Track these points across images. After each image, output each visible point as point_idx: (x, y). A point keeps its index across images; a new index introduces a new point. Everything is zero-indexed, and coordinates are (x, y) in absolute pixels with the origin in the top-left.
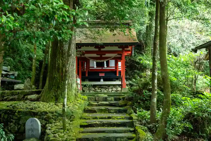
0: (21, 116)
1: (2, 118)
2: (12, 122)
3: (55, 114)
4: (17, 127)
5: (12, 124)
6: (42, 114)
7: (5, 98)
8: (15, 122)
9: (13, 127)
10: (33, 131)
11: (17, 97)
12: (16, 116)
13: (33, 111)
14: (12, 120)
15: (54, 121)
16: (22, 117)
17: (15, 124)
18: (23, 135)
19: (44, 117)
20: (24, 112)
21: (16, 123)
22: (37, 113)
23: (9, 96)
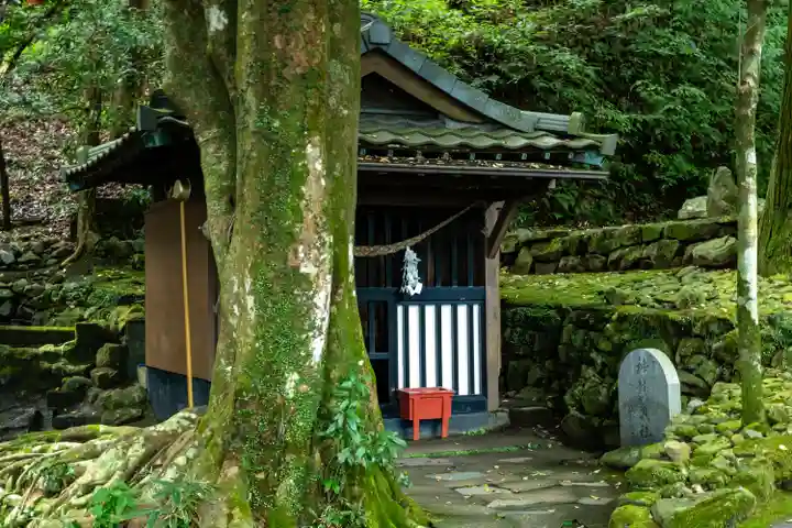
0: (626, 336)
1: (565, 344)
2: (591, 363)
5: (589, 372)
6: (708, 331)
7: (614, 256)
8: (603, 364)
9: (590, 387)
10: (645, 411)
11: (655, 253)
12: (609, 339)
14: (593, 354)
16: (629, 341)
17: (601, 374)
21: (606, 371)
22: (690, 325)
23: (627, 246)
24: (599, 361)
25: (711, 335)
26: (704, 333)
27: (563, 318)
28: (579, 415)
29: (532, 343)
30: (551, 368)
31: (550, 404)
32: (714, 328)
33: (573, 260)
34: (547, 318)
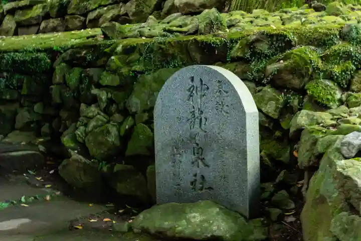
0: (138, 67)
1: (58, 84)
2: (94, 100)
3: (340, 46)
4: (119, 131)
5: (93, 110)
6: (254, 54)
7: (92, 16)
8: (111, 101)
9: (95, 127)
12: (115, 72)
13: (200, 38)
14: (95, 91)
15: (338, 95)
16: (142, 73)
17: (106, 111)
18: (144, 173)
19: (272, 68)
20: (151, 50)
21: (113, 108)
22: (226, 47)
23: (105, 6)
24: (104, 97)
25: (258, 56)
26: (248, 56)
27: (53, 60)
28: (83, 160)
29: (20, 87)
30: (40, 111)
31: (42, 148)
32: (263, 47)
33: (53, 22)
34: (37, 60)
